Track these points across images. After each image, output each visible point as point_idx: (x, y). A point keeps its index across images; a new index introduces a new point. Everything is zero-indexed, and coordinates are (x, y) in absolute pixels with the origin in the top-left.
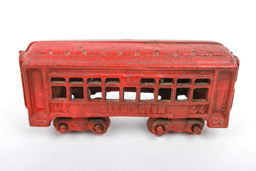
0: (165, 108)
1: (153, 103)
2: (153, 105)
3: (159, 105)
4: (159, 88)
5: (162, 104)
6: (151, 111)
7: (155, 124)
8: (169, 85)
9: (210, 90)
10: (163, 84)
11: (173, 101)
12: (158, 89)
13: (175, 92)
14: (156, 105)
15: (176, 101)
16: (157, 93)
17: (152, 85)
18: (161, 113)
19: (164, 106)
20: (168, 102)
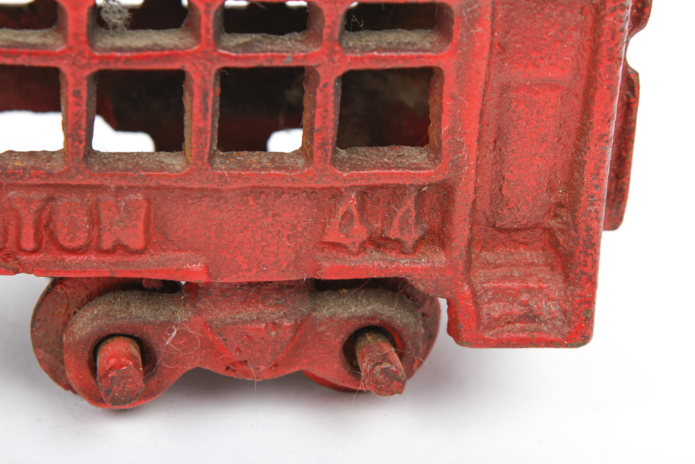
0: (148, 211)
1: (60, 175)
2: (56, 186)
3: (102, 188)
4: (95, 69)
5: (124, 184)
6: (46, 236)
7: (86, 323)
8: (163, 49)
9: (450, 84)
10: (119, 42)
11: (199, 157)
12: (88, 73)
13: (205, 96)
14: (79, 187)
15: (218, 160)
16: (77, 104)
17: (44, 45)
18: (119, 248)
19: (140, 197)
20: (163, 169)
